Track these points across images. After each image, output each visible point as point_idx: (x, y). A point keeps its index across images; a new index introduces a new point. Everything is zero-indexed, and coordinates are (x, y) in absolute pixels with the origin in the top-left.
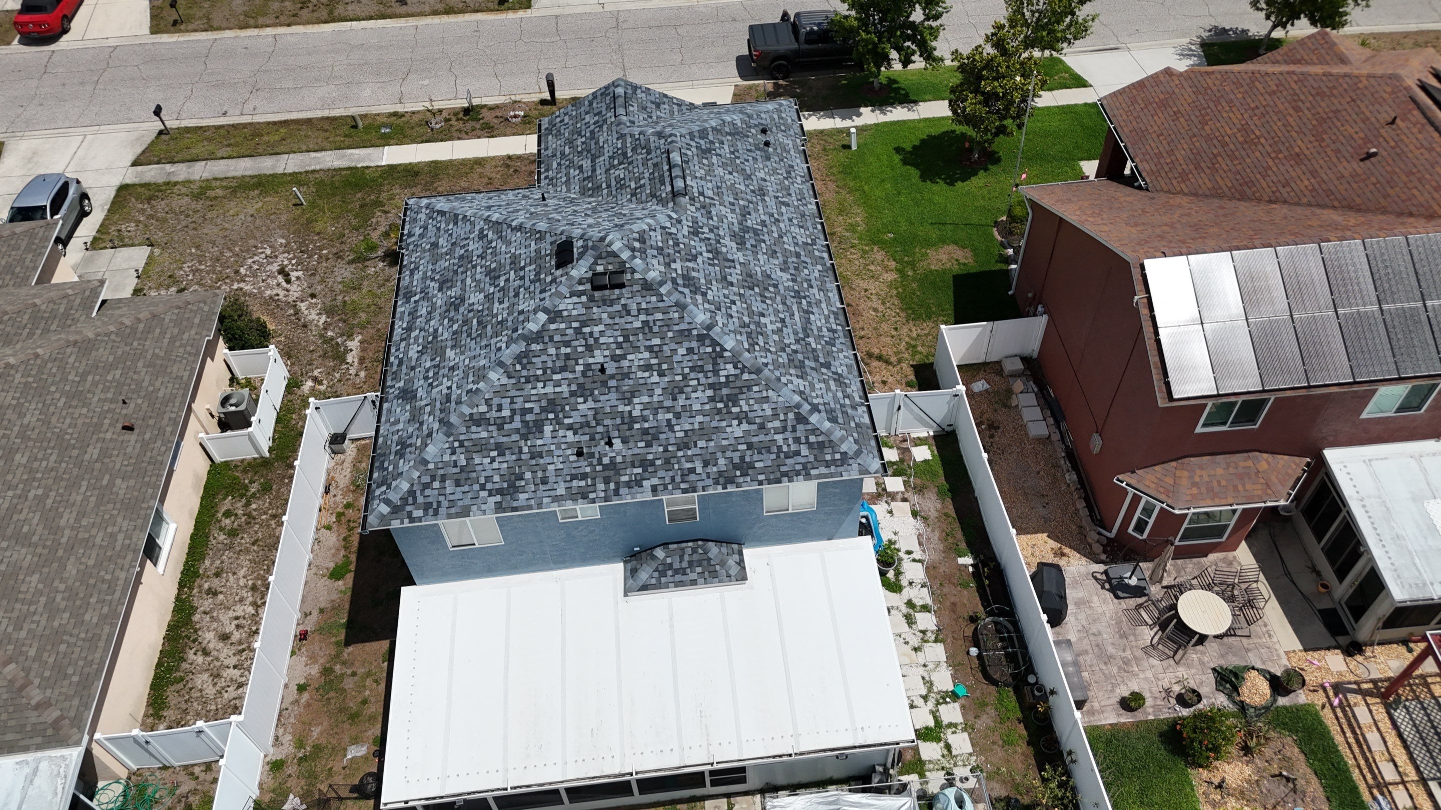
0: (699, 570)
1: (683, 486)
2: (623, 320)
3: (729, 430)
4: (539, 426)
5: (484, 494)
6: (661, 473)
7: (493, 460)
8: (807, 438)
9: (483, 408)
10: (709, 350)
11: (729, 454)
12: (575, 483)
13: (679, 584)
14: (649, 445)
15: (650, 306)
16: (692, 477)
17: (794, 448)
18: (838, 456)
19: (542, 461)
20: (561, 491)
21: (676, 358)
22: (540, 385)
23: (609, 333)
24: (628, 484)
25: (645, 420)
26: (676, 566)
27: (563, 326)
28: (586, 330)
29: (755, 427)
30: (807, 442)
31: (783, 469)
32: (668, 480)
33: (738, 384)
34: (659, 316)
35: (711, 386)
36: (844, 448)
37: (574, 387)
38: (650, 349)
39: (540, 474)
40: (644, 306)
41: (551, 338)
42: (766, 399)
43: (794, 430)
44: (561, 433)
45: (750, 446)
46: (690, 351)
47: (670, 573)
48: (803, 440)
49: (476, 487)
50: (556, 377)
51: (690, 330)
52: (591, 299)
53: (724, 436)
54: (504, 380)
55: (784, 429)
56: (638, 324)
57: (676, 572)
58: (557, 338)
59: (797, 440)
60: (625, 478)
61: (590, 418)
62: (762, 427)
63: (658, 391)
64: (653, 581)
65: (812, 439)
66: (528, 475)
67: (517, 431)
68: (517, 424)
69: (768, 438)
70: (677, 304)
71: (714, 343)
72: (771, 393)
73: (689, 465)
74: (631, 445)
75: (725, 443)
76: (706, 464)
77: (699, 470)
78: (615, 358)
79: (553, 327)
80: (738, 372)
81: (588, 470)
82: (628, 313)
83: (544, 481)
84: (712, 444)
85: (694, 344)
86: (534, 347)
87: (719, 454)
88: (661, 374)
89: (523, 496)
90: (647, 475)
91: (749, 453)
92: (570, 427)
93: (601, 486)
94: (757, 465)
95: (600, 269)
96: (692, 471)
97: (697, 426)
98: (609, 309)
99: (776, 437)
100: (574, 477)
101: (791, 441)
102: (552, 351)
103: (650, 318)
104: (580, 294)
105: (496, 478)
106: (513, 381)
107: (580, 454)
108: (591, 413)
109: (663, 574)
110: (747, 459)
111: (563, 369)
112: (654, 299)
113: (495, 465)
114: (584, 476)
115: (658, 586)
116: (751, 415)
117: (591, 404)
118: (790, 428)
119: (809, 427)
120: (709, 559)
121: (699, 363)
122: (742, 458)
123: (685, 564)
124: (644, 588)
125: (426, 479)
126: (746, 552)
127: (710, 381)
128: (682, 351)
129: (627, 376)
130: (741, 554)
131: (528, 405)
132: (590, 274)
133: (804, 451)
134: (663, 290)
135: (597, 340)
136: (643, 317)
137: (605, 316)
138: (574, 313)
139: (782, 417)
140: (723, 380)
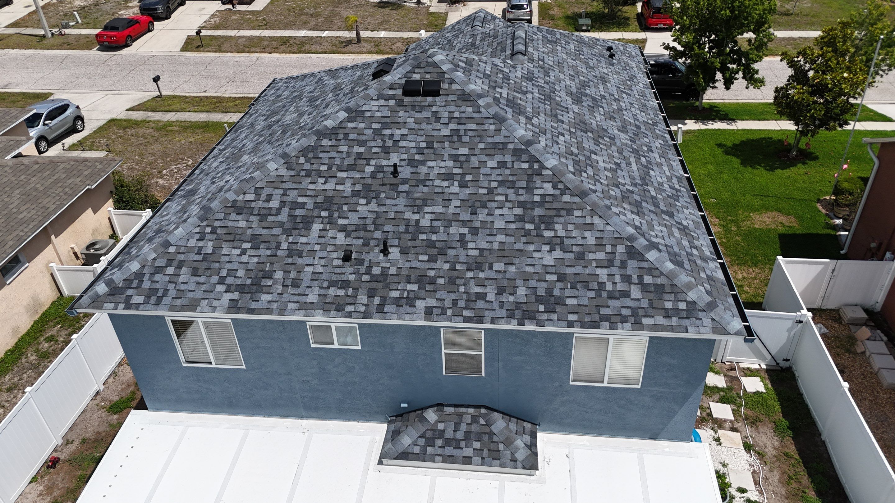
0: (477, 445)
1: (466, 313)
2: (430, 127)
3: (536, 255)
4: (307, 223)
5: (220, 288)
6: (441, 294)
7: (244, 252)
8: (640, 277)
9: (250, 197)
10: (526, 166)
11: (532, 283)
12: (332, 291)
13: (449, 459)
14: (433, 259)
15: (463, 115)
16: (481, 304)
17: (621, 287)
18: (682, 306)
19: (300, 261)
20: (313, 298)
21: (483, 171)
22: (322, 180)
23: (411, 137)
24: (397, 302)
25: (434, 231)
26: (449, 434)
27: (362, 125)
28: (387, 132)
29: (572, 256)
30: (641, 283)
31: (603, 311)
32: (448, 303)
33: (556, 205)
34: (473, 126)
35: (521, 204)
36: (692, 296)
37: (358, 187)
38: (455, 158)
39: (293, 275)
40: (457, 115)
41: (346, 136)
42: (590, 226)
43: (624, 265)
44: (331, 233)
45: (562, 278)
46: (502, 164)
47: (439, 442)
48: (635, 279)
49: (215, 279)
50: (340, 175)
51: (505, 144)
52: (400, 103)
53: (530, 261)
54: (283, 171)
55: (610, 263)
56: (447, 132)
57: (448, 442)
58: (352, 136)
59: (627, 278)
60: (396, 294)
61: (369, 222)
62: (580, 257)
63: (457, 202)
64: (417, 450)
65: (648, 279)
66: (279, 274)
67: (282, 223)
68: (283, 217)
69: (587, 271)
70: (495, 117)
71: (532, 159)
72: (596, 220)
73: (478, 290)
74: (411, 257)
75: (529, 269)
76: (500, 291)
77: (491, 297)
78: (412, 163)
79: (350, 125)
80: (557, 192)
81: (352, 278)
82: (438, 120)
83: (296, 284)
84: (512, 268)
85: (508, 159)
86: (325, 142)
87: (519, 282)
88: (464, 184)
89: (265, 298)
90: (423, 294)
91: (559, 285)
92: (343, 229)
93: (363, 299)
94: (570, 302)
95: (416, 77)
96: (482, 296)
97: (496, 246)
98: (418, 115)
99: (598, 271)
100: (332, 284)
101: (617, 279)
102: (344, 148)
103: (462, 127)
104: (387, 98)
105: (241, 273)
106: (292, 173)
107: (347, 258)
108: (371, 216)
109: (430, 442)
110: (556, 293)
111: (351, 167)
112: (470, 109)
113: (244, 258)
114: (345, 285)
115: (421, 457)
116: (567, 242)
117: (373, 206)
118: (618, 263)
119: (645, 265)
120: (492, 434)
121: (511, 178)
122: (549, 290)
123: (460, 435)
124: (404, 456)
125: (161, 263)
126: (541, 437)
127: (521, 198)
128: (492, 164)
129: (423, 182)
130: (534, 436)
131: (300, 200)
132: (403, 81)
133: (636, 292)
134: (481, 102)
135: (396, 143)
136: (453, 126)
137: (411, 121)
138: (378, 114)
139: (609, 249)
140: (537, 199)
